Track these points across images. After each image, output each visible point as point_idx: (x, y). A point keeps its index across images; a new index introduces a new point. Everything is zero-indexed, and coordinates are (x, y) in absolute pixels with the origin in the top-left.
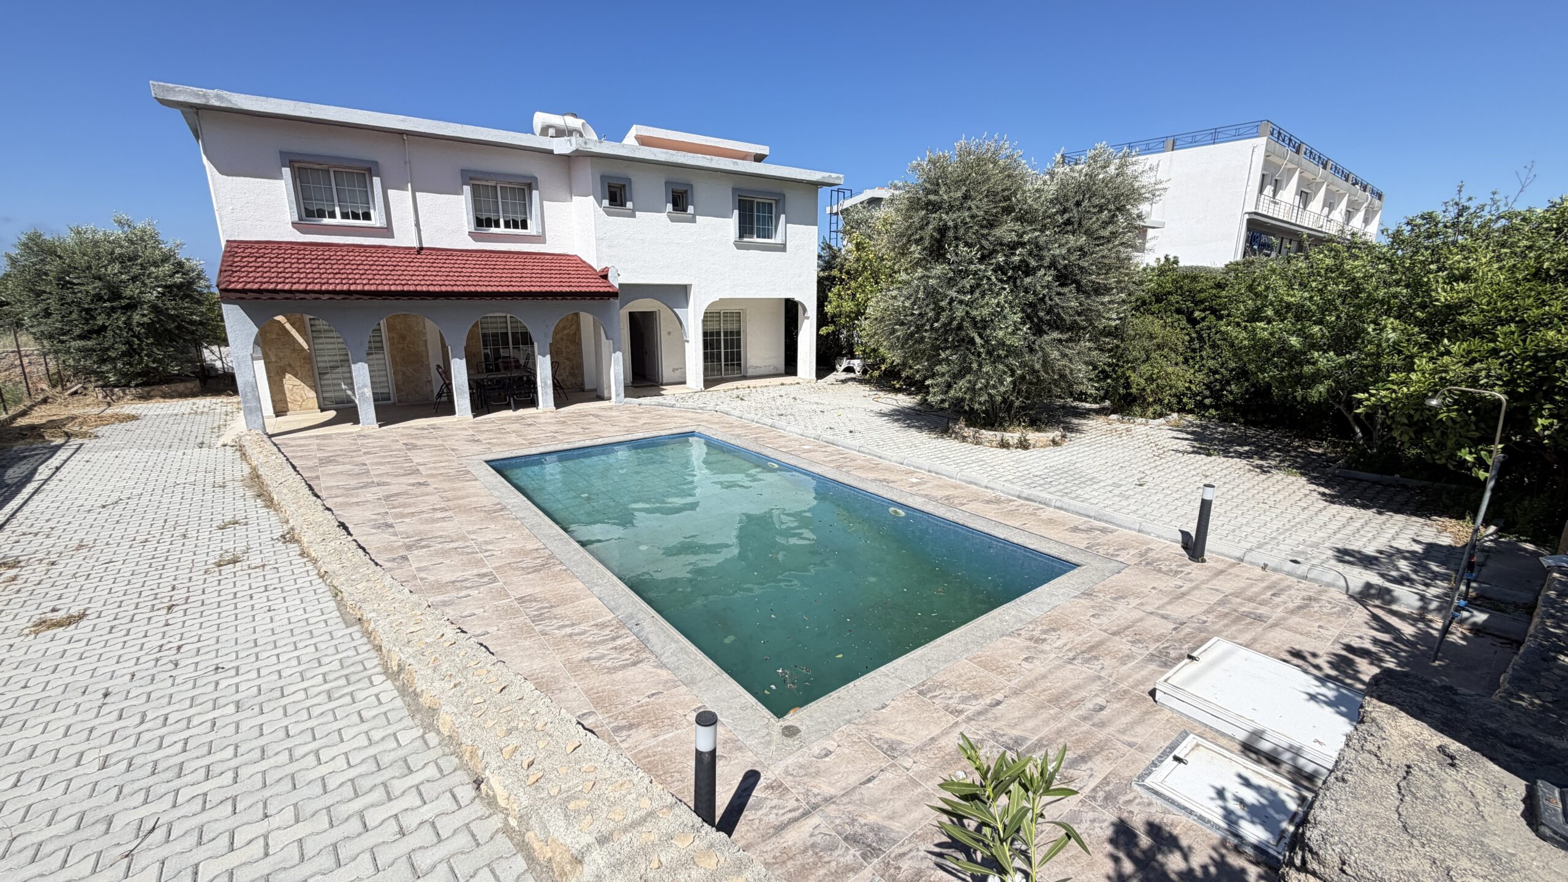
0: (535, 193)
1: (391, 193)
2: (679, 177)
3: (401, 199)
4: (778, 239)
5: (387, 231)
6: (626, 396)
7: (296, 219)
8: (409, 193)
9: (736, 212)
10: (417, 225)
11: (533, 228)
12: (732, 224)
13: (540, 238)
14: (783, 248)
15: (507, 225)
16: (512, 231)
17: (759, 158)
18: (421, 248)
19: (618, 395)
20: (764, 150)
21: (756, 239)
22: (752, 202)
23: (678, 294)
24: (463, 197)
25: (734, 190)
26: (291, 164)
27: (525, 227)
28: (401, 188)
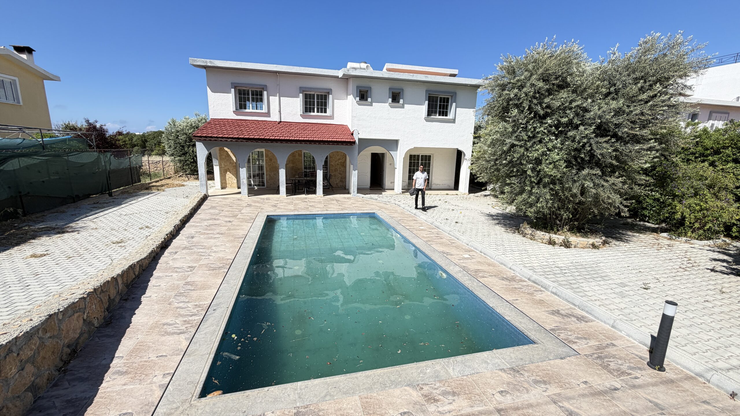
0: (331, 96)
1: (271, 98)
2: (396, 85)
3: (274, 100)
4: (450, 116)
5: (268, 114)
6: (358, 193)
7: (234, 109)
8: (277, 98)
9: (427, 102)
10: (280, 112)
11: (329, 112)
12: (424, 108)
13: (331, 117)
14: (453, 121)
15: (318, 112)
16: (320, 114)
17: (454, 75)
18: (281, 122)
19: (354, 192)
20: (455, 72)
21: (437, 117)
22: (438, 97)
23: (393, 144)
24: (299, 99)
25: (427, 91)
26: (235, 88)
27: (325, 112)
28: (275, 96)
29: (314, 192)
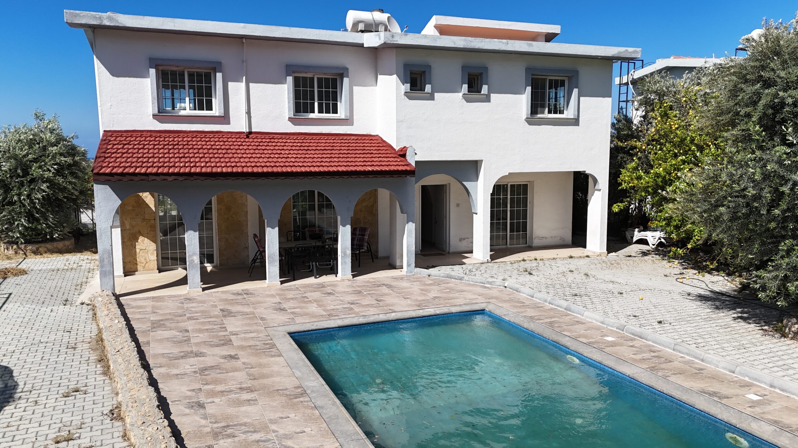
0: (346, 80)
1: (231, 84)
2: (474, 61)
3: (237, 90)
4: (569, 113)
5: (225, 118)
6: (416, 267)
7: (156, 111)
8: (243, 85)
9: (529, 89)
10: (249, 113)
11: (342, 113)
12: (525, 100)
13: (348, 121)
14: (575, 122)
15: (320, 111)
16: (324, 115)
17: (549, 38)
18: (250, 133)
19: (409, 265)
20: (555, 29)
21: (546, 115)
22: (545, 79)
23: (469, 168)
24: (285, 86)
25: (528, 70)
26: (156, 67)
27: (335, 111)
28: (238, 80)
29: (333, 270)
